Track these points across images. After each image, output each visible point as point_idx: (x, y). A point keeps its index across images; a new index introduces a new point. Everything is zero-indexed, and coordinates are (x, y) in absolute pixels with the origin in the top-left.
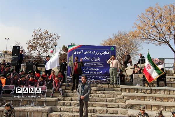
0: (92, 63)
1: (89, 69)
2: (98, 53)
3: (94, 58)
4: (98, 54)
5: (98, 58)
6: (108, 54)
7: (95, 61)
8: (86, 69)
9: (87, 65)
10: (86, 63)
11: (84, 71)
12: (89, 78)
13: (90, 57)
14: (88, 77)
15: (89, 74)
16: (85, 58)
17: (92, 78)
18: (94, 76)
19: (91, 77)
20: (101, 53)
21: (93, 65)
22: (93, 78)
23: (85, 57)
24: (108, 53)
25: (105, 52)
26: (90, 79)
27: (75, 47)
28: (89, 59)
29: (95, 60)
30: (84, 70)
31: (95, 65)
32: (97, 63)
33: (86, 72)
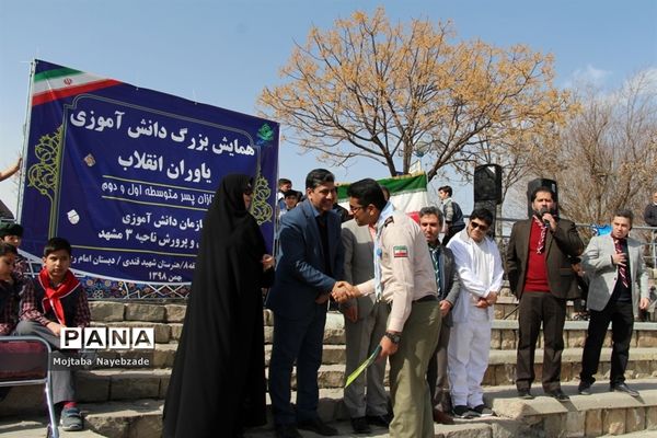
0: (174, 191)
1: (156, 218)
2: (204, 143)
3: (182, 163)
4: (200, 148)
5: (203, 166)
6: (247, 153)
7: (189, 179)
8: (141, 220)
9: (143, 197)
10: (137, 185)
11: (129, 232)
12: (154, 269)
13: (161, 159)
14: (150, 264)
15: (155, 246)
16: (136, 161)
17: (170, 273)
18: (179, 260)
19: (164, 265)
20: (218, 148)
21: (178, 202)
22: (176, 272)
23: (136, 154)
24: (250, 151)
25: (236, 141)
26: (157, 279)
28: (154, 168)
29: (187, 175)
30: (129, 226)
31: (187, 203)
32: (197, 195)
33: (138, 237)
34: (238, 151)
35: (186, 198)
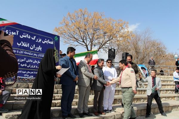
0: (32, 53)
1: (27, 60)
2: (40, 40)
3: (34, 45)
4: (39, 42)
5: (40, 46)
6: (51, 43)
7: (36, 50)
8: (23, 60)
9: (23, 54)
10: (22, 51)
11: (19, 64)
12: (25, 74)
13: (29, 44)
14: (24, 72)
15: (26, 67)
16: (22, 44)
17: (30, 75)
18: (33, 71)
19: (28, 72)
20: (44, 42)
21: (33, 56)
22: (32, 75)
23: (22, 42)
24: (52, 43)
25: (49, 40)
26: (26, 76)
27: (5, 22)
28: (27, 46)
29: (35, 49)
30: (19, 62)
31: (35, 56)
32: (38, 54)
33: (21, 65)
34: (49, 43)
35: (35, 55)
